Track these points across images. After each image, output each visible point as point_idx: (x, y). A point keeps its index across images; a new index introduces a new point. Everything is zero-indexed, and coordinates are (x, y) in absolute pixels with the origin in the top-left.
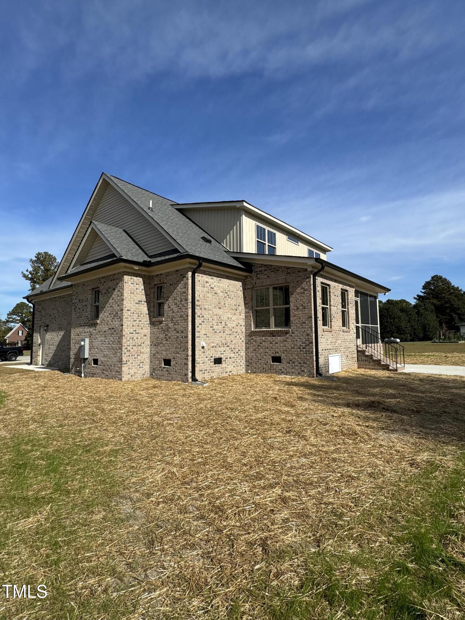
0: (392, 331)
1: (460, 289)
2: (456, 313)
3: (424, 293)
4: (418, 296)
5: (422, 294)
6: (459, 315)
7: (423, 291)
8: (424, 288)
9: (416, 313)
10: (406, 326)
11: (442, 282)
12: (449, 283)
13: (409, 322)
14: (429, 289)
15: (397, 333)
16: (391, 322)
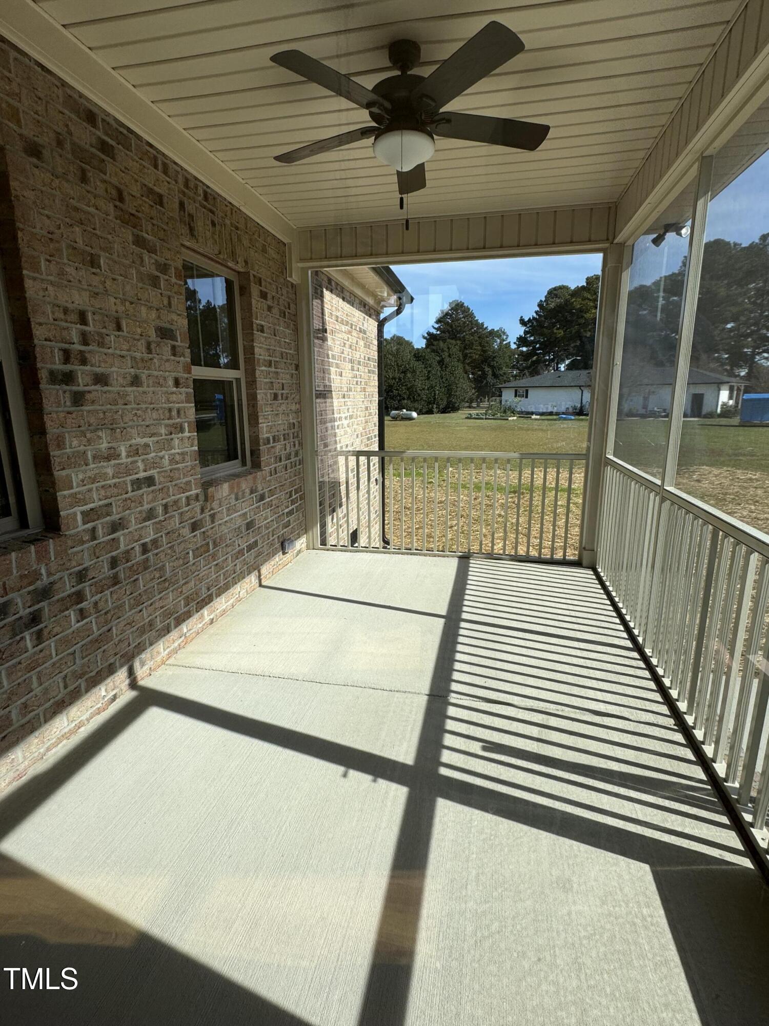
0: (400, 396)
1: (485, 326)
2: (489, 366)
3: (437, 329)
4: (429, 333)
5: (434, 332)
6: (493, 367)
7: (437, 326)
8: (438, 321)
9: (439, 362)
10: (423, 387)
11: (463, 312)
12: (472, 315)
13: (428, 378)
14: (445, 324)
15: (409, 398)
16: (400, 379)
